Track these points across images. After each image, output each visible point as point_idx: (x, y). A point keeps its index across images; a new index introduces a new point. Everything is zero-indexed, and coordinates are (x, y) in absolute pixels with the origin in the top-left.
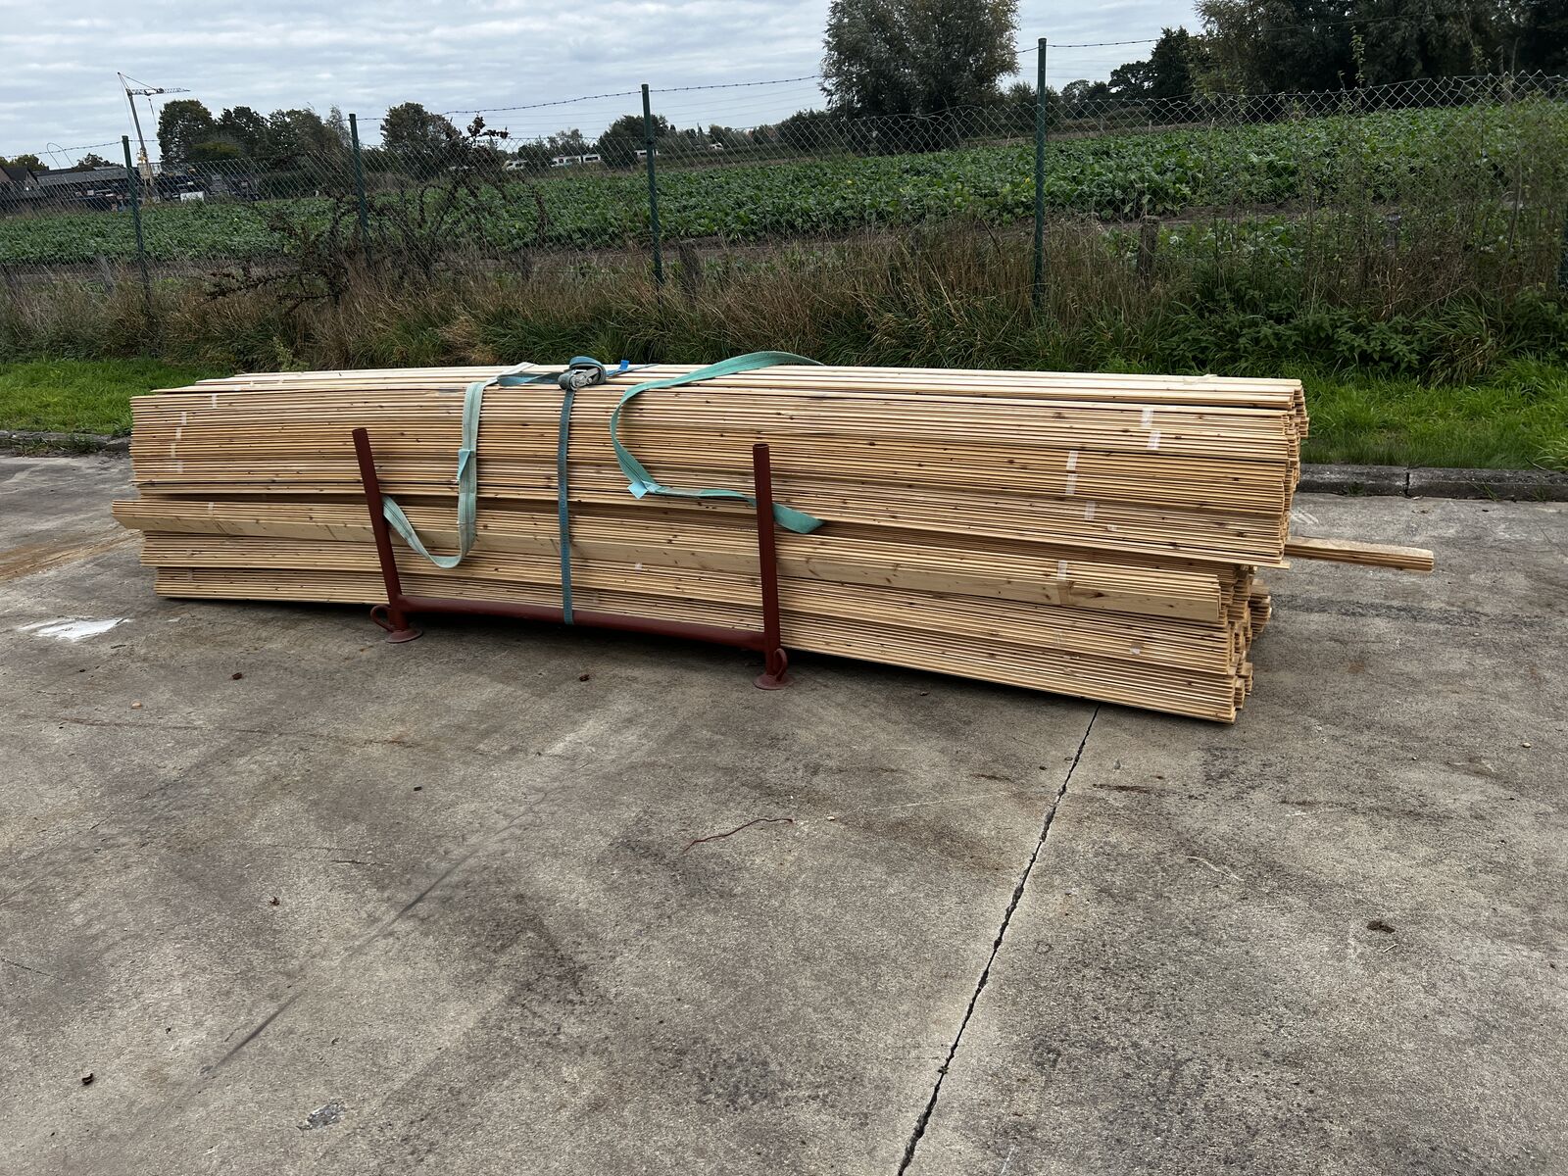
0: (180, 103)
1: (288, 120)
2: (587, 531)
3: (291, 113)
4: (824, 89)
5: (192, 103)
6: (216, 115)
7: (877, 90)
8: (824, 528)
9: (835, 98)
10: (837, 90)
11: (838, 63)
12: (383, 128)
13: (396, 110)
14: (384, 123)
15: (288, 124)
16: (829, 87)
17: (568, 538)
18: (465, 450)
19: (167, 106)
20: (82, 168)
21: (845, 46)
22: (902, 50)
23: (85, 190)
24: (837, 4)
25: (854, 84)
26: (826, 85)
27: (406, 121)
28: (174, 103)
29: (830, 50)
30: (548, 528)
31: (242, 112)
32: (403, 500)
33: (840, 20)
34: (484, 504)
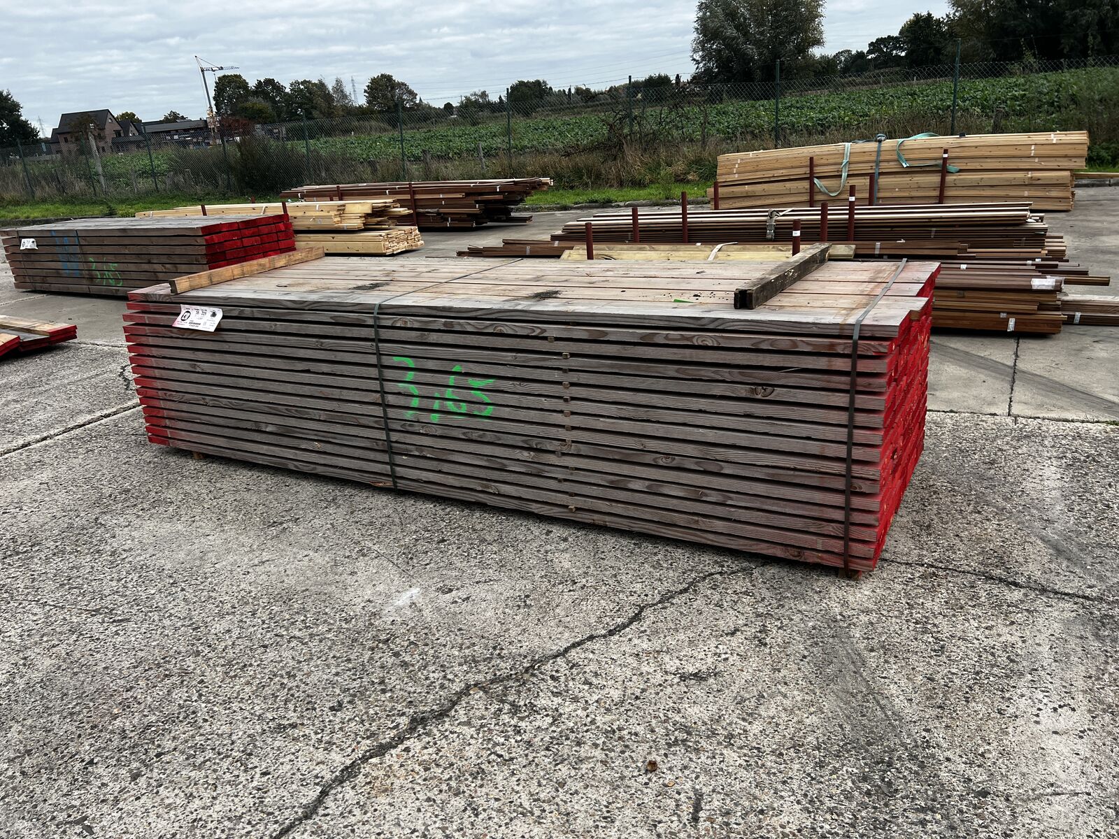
0: (228, 76)
1: (302, 87)
3: (304, 82)
5: (236, 76)
6: (252, 84)
7: (729, 60)
8: (961, 171)
9: (701, 65)
10: (702, 60)
11: (702, 43)
12: (365, 91)
13: (375, 79)
14: (366, 88)
15: (302, 90)
16: (697, 58)
18: (845, 160)
19: (219, 78)
20: (166, 120)
21: (708, 31)
23: (172, 136)
24: (702, 3)
25: (713, 56)
27: (383, 87)
28: (224, 76)
29: (698, 34)
31: (270, 82)
33: (705, 14)
34: (850, 175)
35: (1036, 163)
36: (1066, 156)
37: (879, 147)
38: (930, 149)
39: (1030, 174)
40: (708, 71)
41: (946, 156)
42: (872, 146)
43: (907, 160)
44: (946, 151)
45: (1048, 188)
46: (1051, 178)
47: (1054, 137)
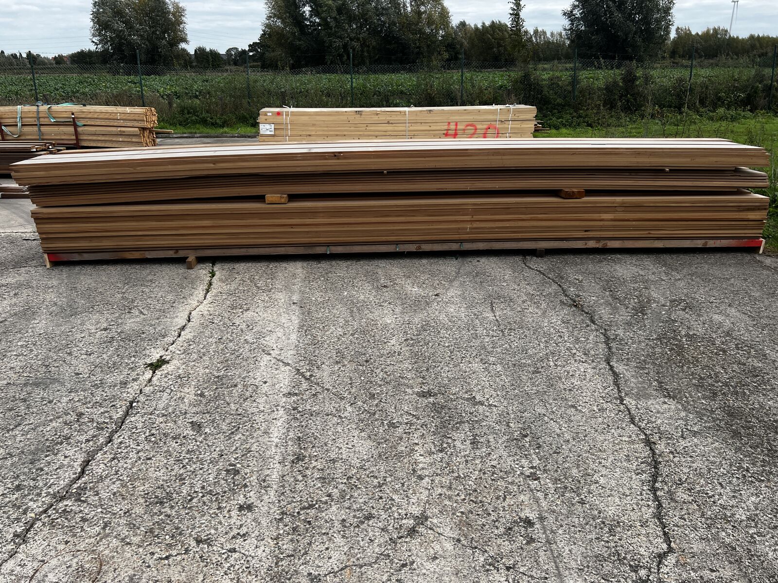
2: (43, 129)
4: (93, 42)
7: (121, 44)
8: (85, 125)
9: (100, 46)
10: (100, 43)
11: (98, 31)
16: (96, 41)
17: (40, 130)
18: (19, 116)
21: (101, 24)
22: (131, 27)
24: (96, 2)
25: (109, 41)
26: (94, 40)
29: (94, 23)
30: (35, 129)
32: (5, 126)
33: (98, 10)
34: (22, 125)
35: (121, 123)
36: (135, 120)
37: (38, 109)
38: (66, 112)
39: (119, 129)
40: (106, 51)
41: (73, 116)
42: (34, 108)
43: (54, 118)
44: (73, 114)
45: (131, 137)
46: (130, 132)
47: (128, 109)
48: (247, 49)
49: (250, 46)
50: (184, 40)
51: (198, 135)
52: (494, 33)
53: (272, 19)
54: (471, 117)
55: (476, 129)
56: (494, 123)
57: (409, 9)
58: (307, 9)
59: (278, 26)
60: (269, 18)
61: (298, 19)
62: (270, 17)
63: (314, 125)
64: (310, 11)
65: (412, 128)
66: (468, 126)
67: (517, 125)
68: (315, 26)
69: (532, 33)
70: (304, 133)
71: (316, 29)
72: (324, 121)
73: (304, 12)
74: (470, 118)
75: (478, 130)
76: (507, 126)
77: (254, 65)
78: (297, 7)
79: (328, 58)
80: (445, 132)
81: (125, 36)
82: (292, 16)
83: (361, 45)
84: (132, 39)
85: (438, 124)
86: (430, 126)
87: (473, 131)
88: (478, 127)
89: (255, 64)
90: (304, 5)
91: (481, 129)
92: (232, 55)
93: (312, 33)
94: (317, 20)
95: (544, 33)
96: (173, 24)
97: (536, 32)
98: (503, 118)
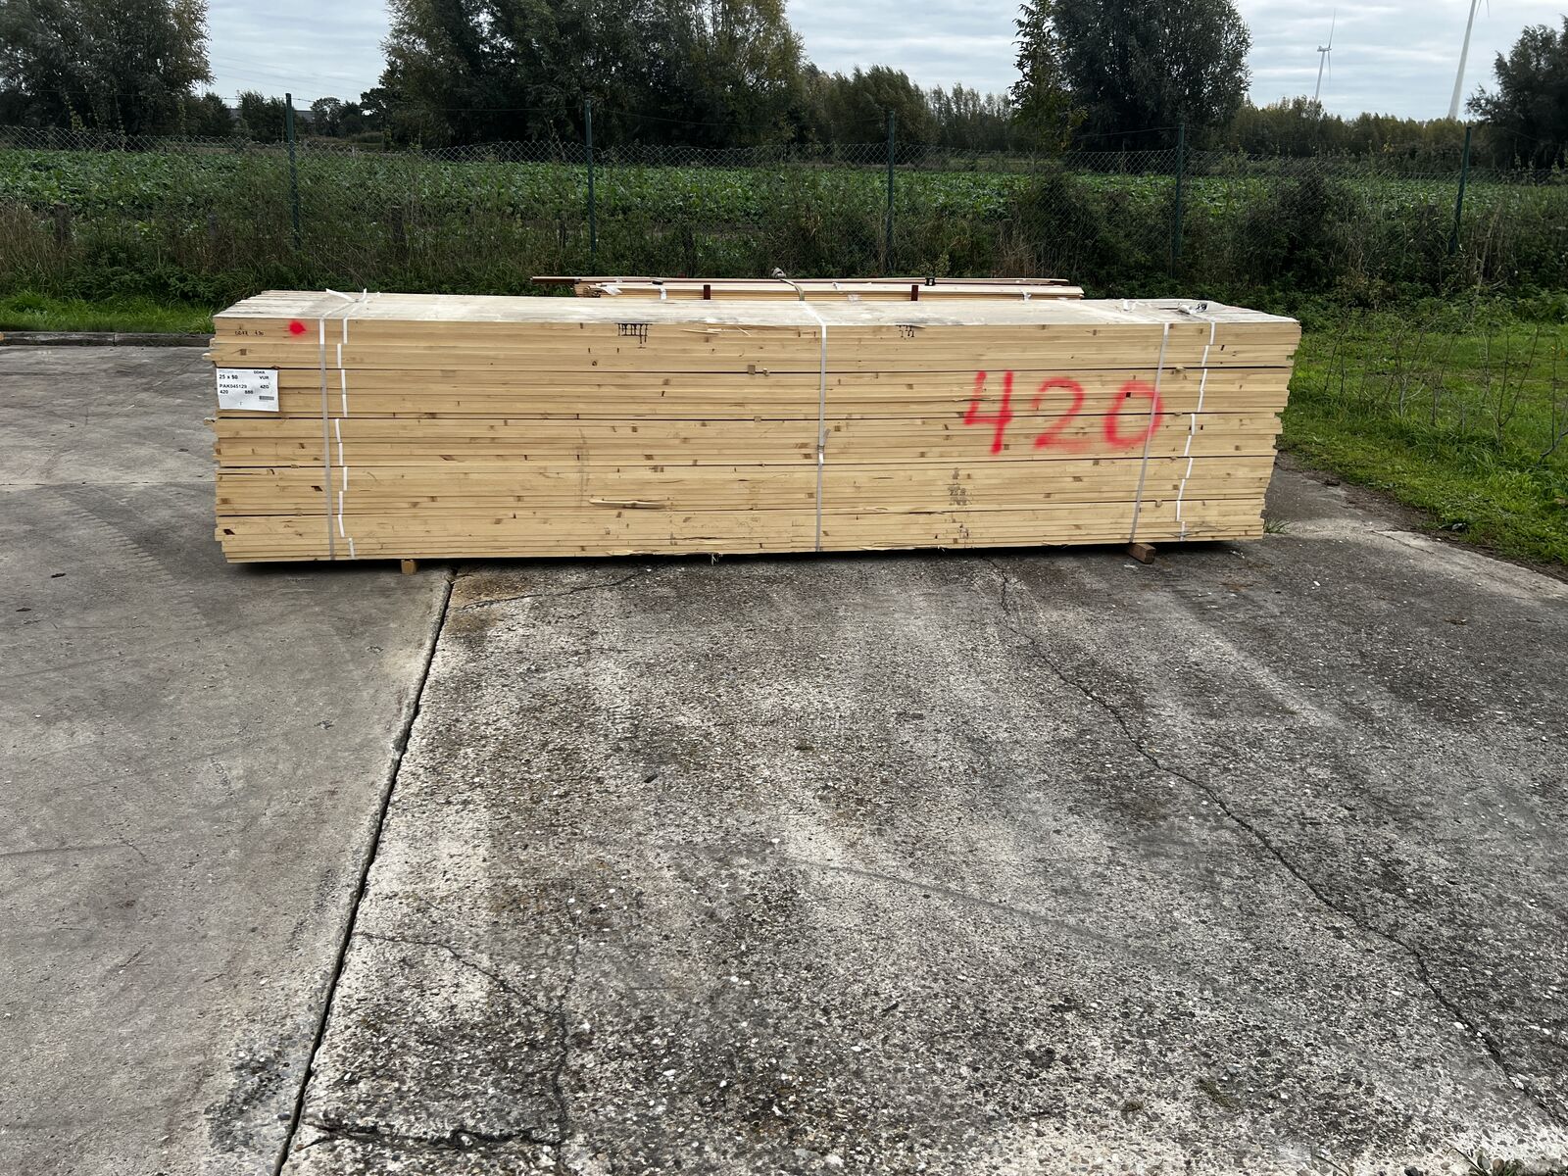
48: (358, 102)
49: (364, 96)
50: (202, 75)
51: (117, 337)
52: (879, 91)
53: (405, 36)
54: (1065, 355)
55: (1080, 398)
56: (1148, 376)
57: (710, 30)
58: (484, 18)
59: (420, 52)
60: (398, 33)
61: (465, 40)
62: (402, 31)
63: (448, 375)
64: (491, 24)
65: (840, 392)
66: (1049, 384)
67: (1227, 384)
68: (502, 56)
69: (950, 95)
70: (409, 406)
71: (506, 63)
72: (492, 361)
73: (480, 25)
74: (1060, 356)
75: (1085, 403)
76: (1189, 387)
77: (372, 137)
78: (464, 13)
79: (533, 127)
80: (966, 407)
81: (61, 61)
82: (452, 32)
83: (607, 103)
84: (76, 67)
85: (941, 379)
86: (910, 386)
87: (1070, 404)
88: (1091, 388)
89: (375, 134)
90: (478, 10)
91: (1099, 398)
92: (325, 113)
93: (494, 72)
94: (508, 45)
95: (975, 96)
96: (175, 37)
97: (958, 92)
98: (1178, 357)
